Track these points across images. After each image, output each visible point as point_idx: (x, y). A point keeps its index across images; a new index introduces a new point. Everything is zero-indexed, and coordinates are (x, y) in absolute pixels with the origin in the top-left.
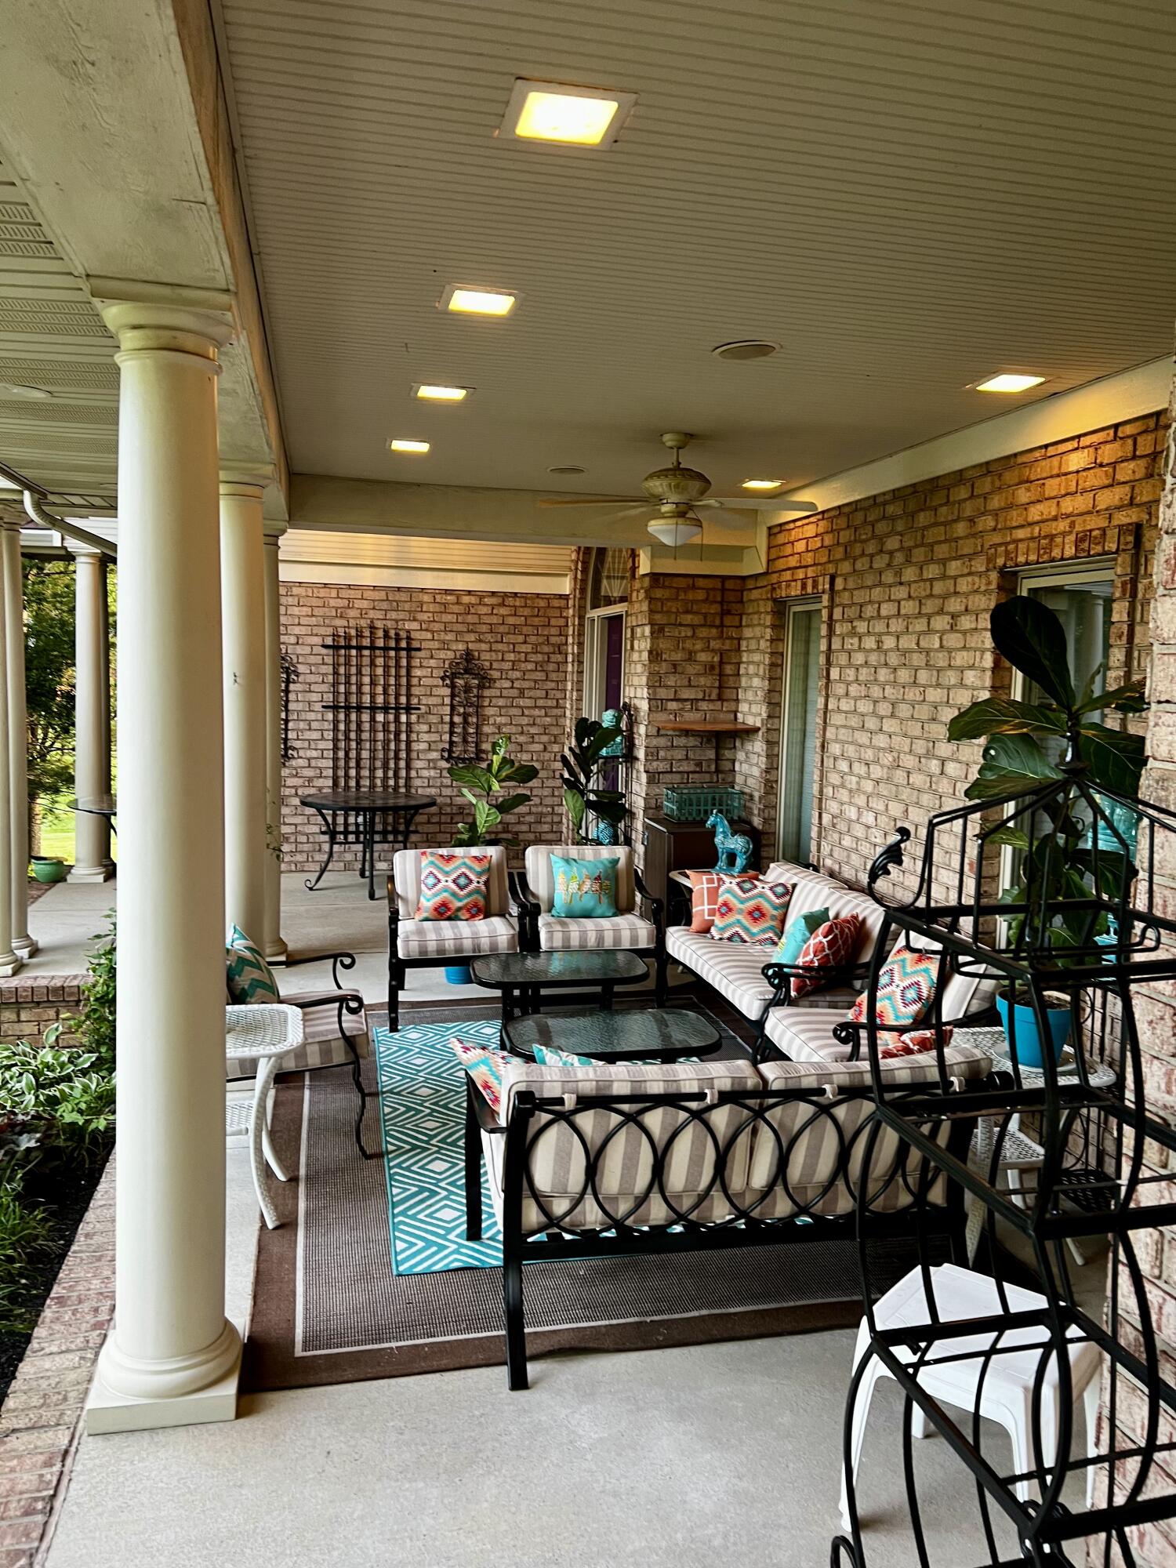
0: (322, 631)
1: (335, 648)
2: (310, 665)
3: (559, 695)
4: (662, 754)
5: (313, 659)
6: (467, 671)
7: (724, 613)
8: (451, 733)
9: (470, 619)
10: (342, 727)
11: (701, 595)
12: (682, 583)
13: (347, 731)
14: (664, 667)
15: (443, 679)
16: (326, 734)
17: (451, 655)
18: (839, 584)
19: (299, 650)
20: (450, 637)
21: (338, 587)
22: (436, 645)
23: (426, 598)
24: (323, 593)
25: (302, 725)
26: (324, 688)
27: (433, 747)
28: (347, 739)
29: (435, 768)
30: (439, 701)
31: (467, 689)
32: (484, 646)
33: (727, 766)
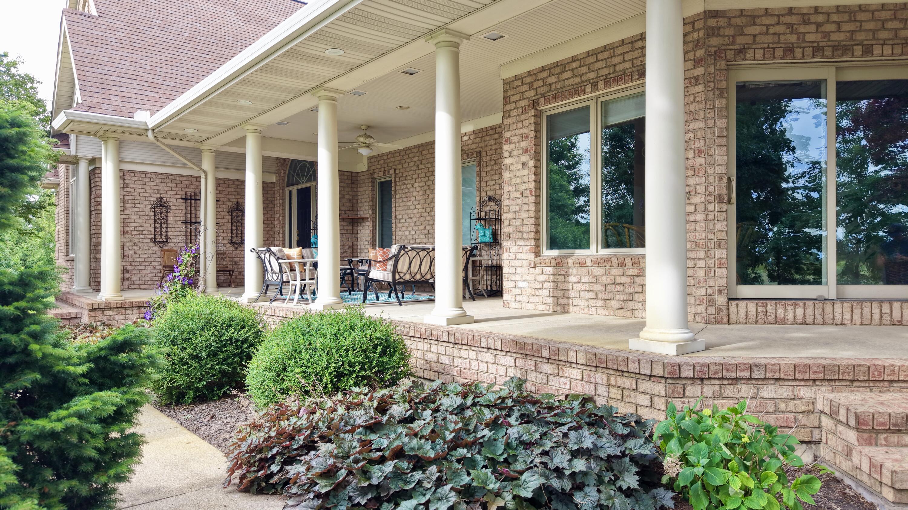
0: (181, 193)
1: (186, 199)
2: (176, 206)
5: (177, 204)
6: (237, 209)
7: (353, 183)
8: (232, 233)
10: (189, 230)
11: (346, 177)
15: (228, 212)
16: (182, 233)
17: (231, 203)
18: (397, 171)
19: (172, 200)
20: (230, 197)
21: (187, 176)
22: (225, 199)
23: (221, 182)
24: (181, 178)
25: (173, 229)
26: (181, 215)
30: (227, 221)
31: (237, 216)
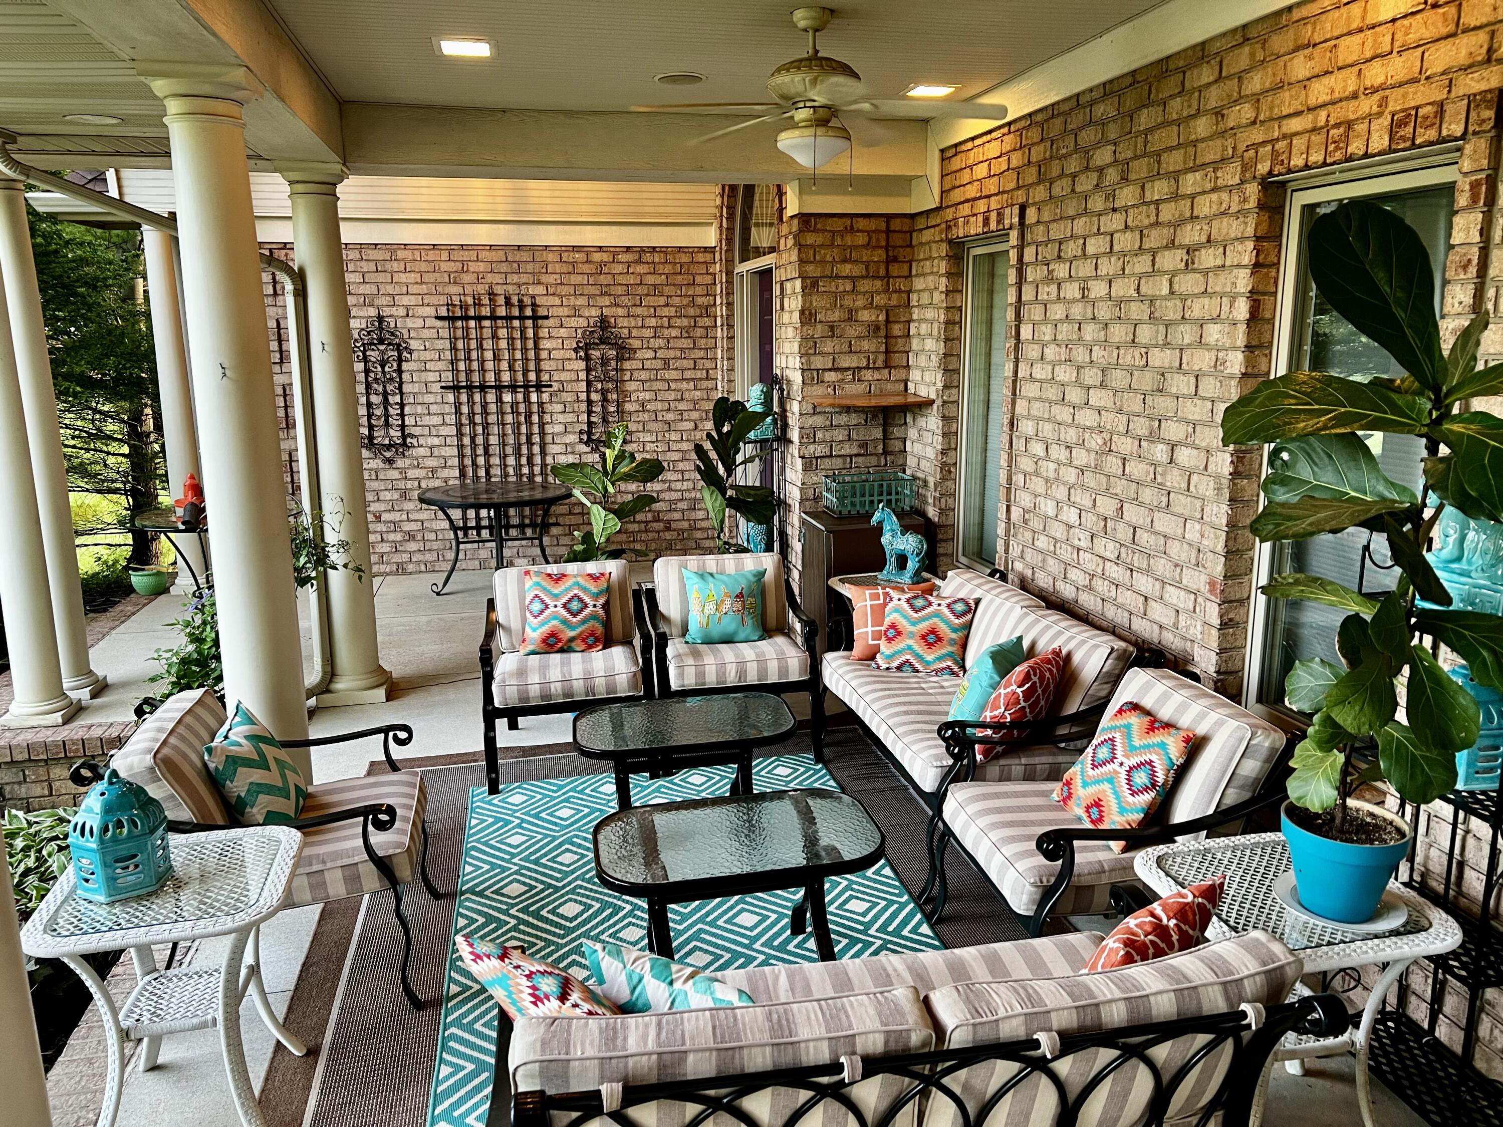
0: (435, 300)
1: (451, 319)
2: (424, 340)
3: (709, 364)
4: (819, 435)
5: (426, 333)
6: (603, 341)
7: (891, 260)
8: (590, 413)
9: (603, 279)
10: (465, 409)
11: (861, 239)
12: (839, 225)
13: (472, 415)
14: (819, 331)
15: (576, 350)
16: (447, 418)
17: (583, 322)
18: (1031, 215)
19: (410, 323)
20: (581, 301)
21: (450, 248)
22: (566, 311)
23: (551, 257)
24: (432, 255)
25: (419, 409)
26: (442, 365)
27: (569, 429)
28: (472, 423)
29: (573, 453)
30: (574, 377)
31: (605, 361)
32: (620, 311)
33: (896, 445)
